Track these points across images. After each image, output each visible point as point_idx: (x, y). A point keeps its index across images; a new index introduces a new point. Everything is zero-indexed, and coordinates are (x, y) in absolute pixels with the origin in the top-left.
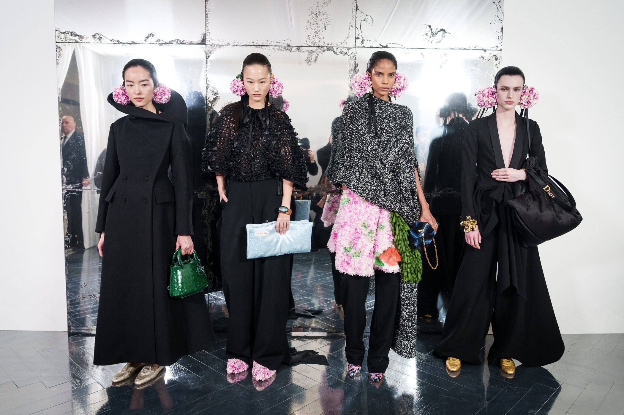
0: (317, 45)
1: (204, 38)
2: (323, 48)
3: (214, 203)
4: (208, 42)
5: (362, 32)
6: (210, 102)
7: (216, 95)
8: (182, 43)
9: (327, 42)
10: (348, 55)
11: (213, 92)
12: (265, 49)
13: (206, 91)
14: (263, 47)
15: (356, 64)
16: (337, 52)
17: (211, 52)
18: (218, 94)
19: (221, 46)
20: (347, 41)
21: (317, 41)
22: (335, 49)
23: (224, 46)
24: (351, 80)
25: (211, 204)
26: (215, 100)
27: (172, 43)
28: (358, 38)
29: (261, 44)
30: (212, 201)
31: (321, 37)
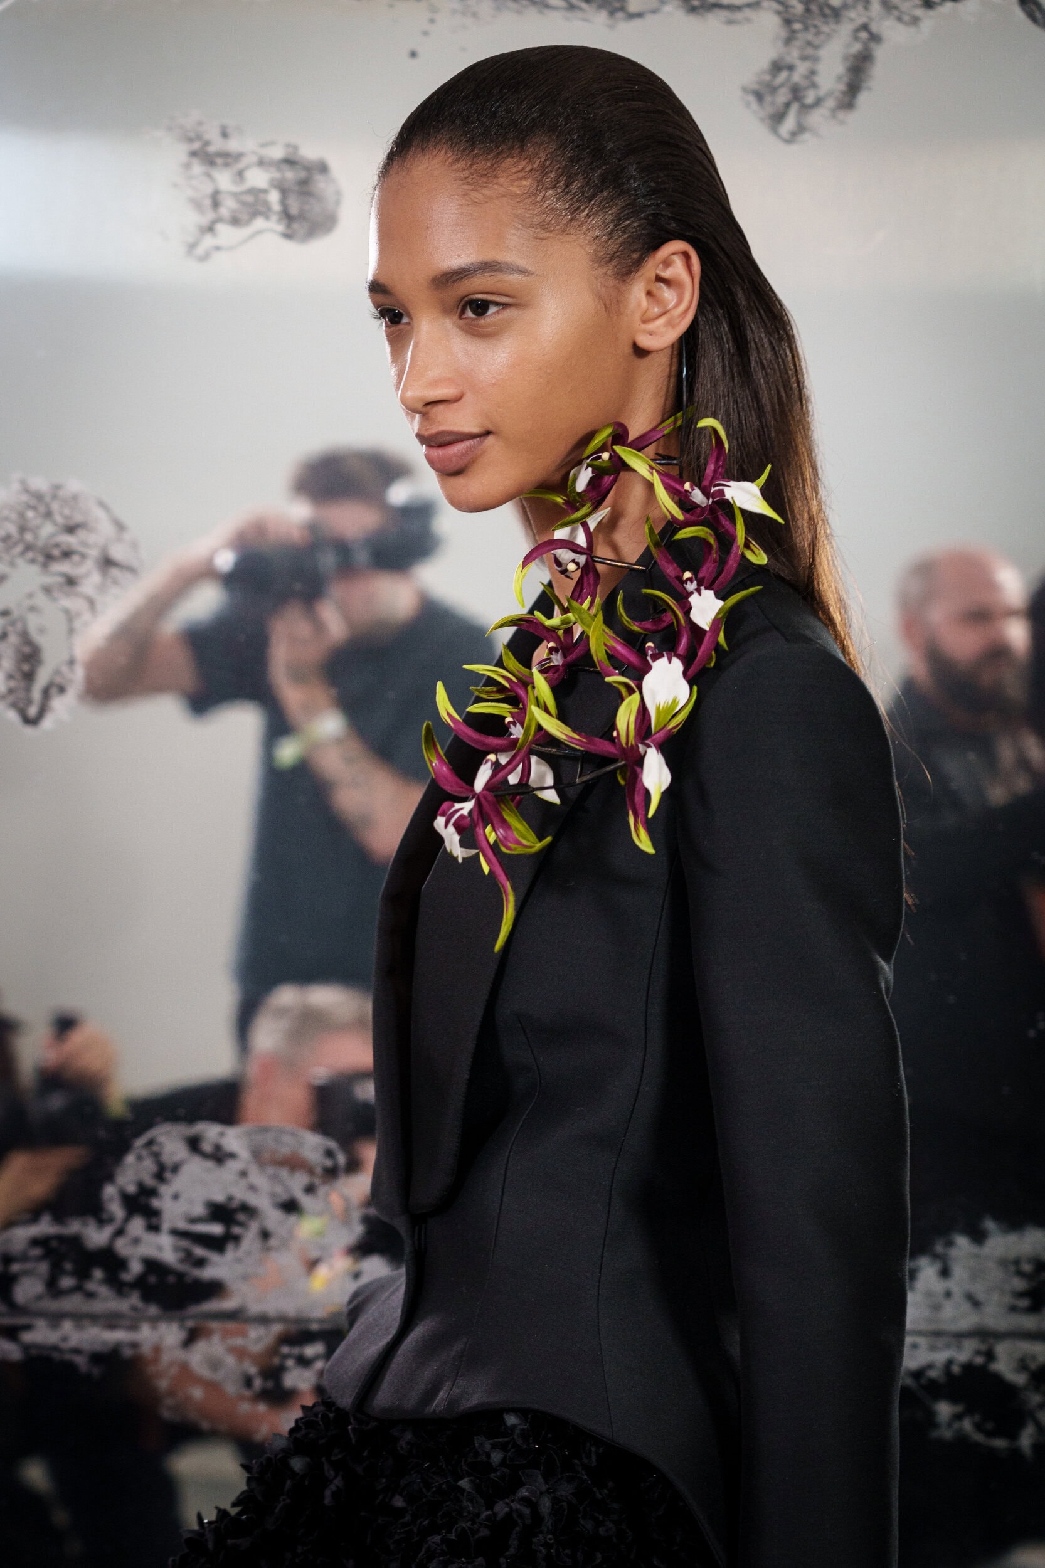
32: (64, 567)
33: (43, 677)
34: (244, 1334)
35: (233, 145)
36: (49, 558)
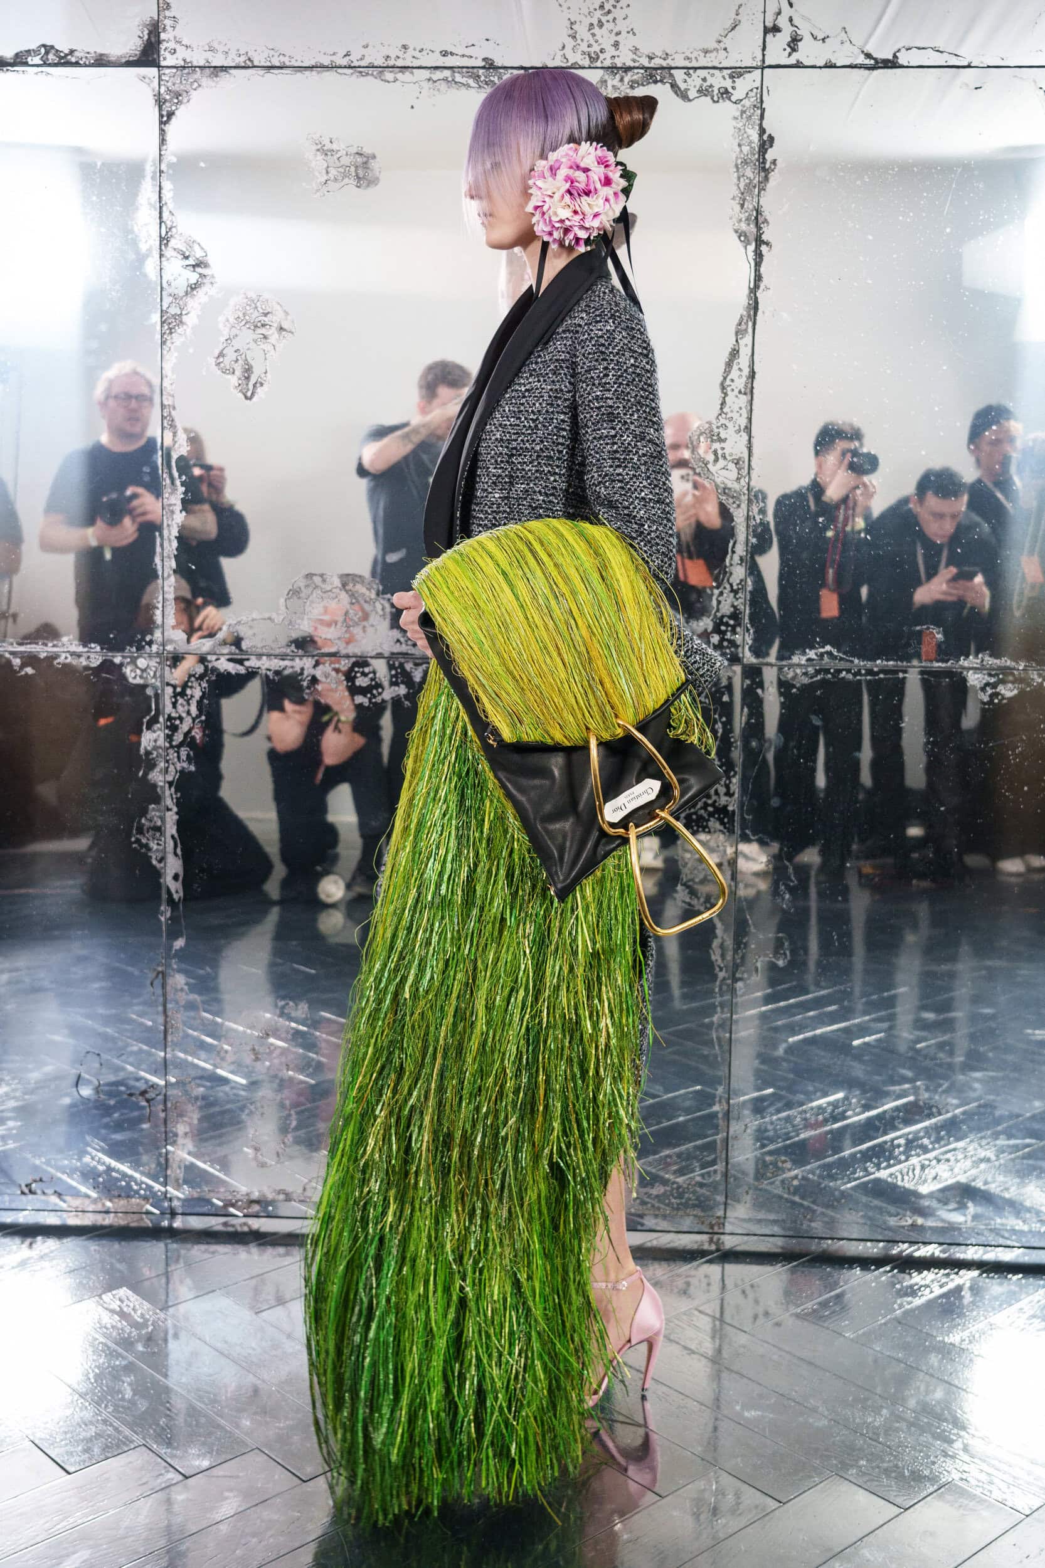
0: (607, 63)
1: (153, 39)
2: (630, 74)
3: (189, 704)
4: (167, 54)
5: (791, 5)
6: (175, 296)
7: (199, 270)
8: (65, 61)
9: (645, 50)
10: (734, 99)
11: (187, 258)
12: (396, 80)
13: (161, 256)
14: (389, 76)
15: (765, 137)
16: (687, 90)
17: (178, 95)
18: (206, 265)
19: (218, 70)
20: (727, 42)
21: (606, 40)
22: (679, 75)
23: (232, 71)
24: (742, 206)
25: (180, 708)
26: (194, 287)
27: (26, 64)
28: (776, 29)
29: (380, 62)
30: (183, 694)
31: (622, 26)
32: (263, 331)
33: (253, 380)
34: (339, 662)
35: (334, 147)
36: (256, 326)
